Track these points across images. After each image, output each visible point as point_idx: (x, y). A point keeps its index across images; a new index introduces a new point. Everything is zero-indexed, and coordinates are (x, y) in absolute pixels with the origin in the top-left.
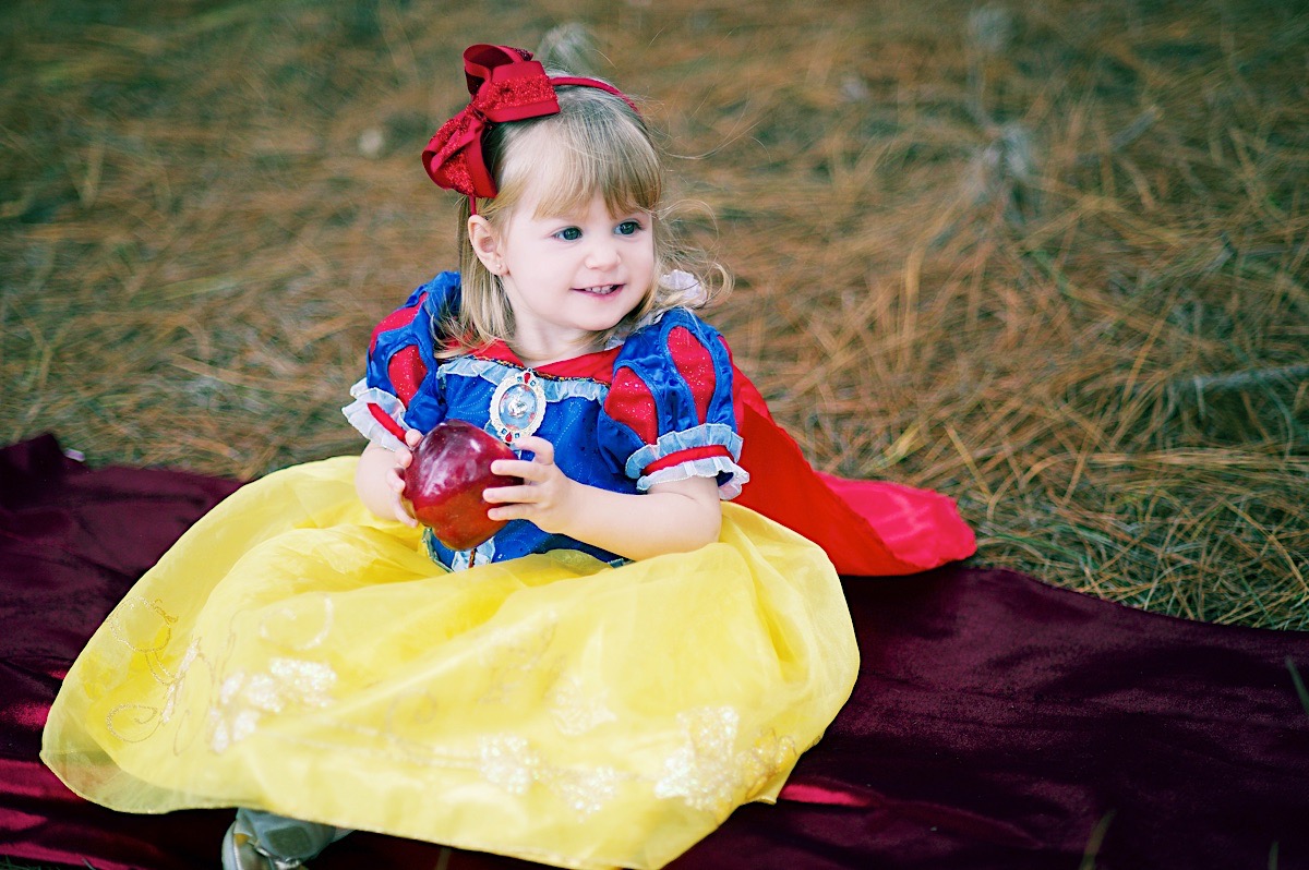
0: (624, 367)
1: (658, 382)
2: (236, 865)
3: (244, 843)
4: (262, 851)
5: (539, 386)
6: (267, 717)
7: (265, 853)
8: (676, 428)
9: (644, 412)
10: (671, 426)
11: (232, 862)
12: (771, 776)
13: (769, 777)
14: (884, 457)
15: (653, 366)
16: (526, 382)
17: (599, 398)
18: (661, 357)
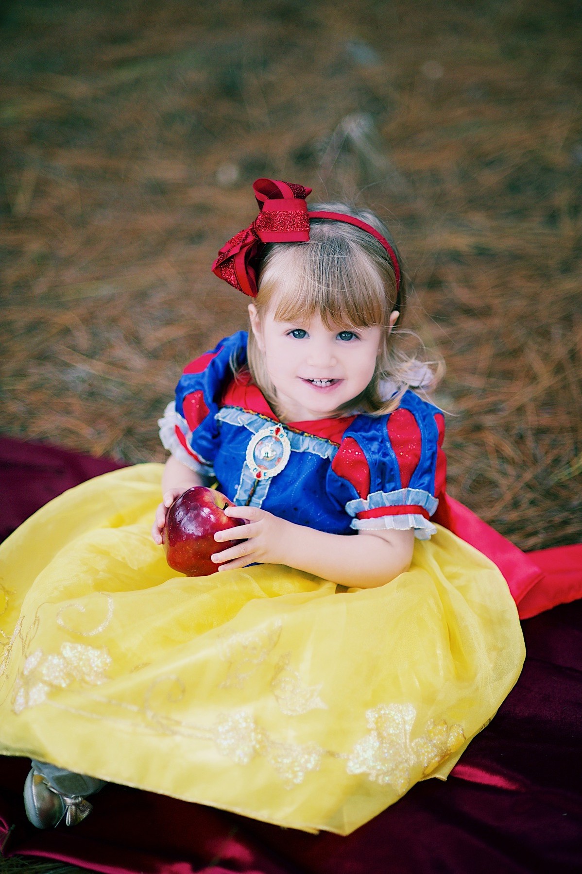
0: (350, 437)
1: (374, 453)
2: (33, 799)
3: (41, 782)
4: (53, 790)
5: (285, 439)
6: (55, 691)
7: (55, 791)
8: (383, 489)
9: (361, 475)
10: (380, 487)
11: (30, 797)
12: (445, 757)
13: (443, 757)
14: (570, 466)
15: (372, 439)
16: (277, 434)
17: (330, 458)
18: (379, 434)
